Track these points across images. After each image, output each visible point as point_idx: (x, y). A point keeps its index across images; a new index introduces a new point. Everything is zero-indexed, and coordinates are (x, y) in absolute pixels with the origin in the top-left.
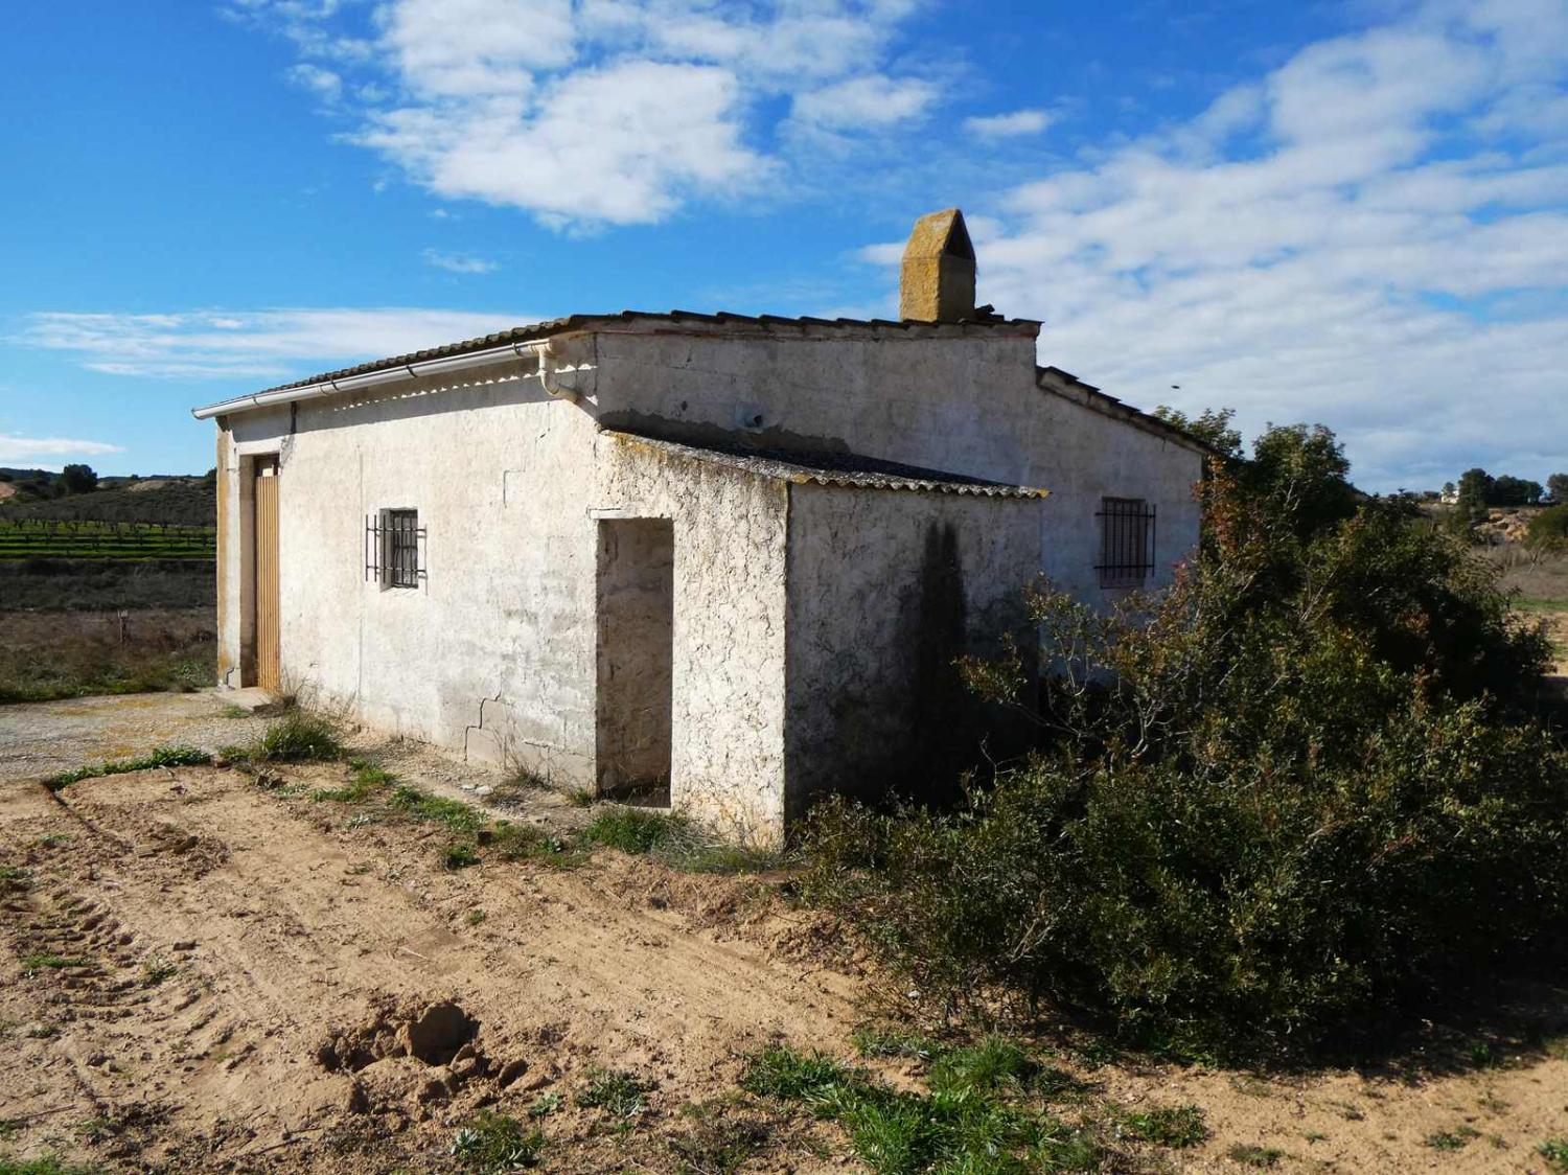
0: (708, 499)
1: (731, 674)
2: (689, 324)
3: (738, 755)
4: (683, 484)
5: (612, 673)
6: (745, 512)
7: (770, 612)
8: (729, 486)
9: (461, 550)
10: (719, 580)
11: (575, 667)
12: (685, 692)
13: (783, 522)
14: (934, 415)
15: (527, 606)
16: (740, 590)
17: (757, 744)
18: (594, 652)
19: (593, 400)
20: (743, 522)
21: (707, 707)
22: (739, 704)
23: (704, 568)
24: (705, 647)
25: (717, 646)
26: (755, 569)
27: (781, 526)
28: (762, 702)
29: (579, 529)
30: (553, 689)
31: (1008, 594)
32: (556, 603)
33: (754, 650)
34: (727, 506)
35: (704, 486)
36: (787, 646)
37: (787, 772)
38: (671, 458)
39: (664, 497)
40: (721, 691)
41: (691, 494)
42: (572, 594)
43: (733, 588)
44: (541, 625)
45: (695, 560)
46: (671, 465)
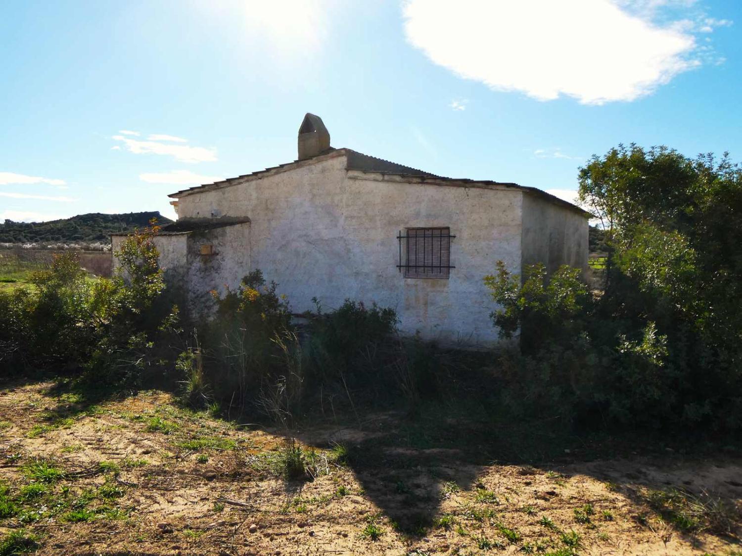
2: (196, 190)
14: (287, 201)
31: (174, 267)
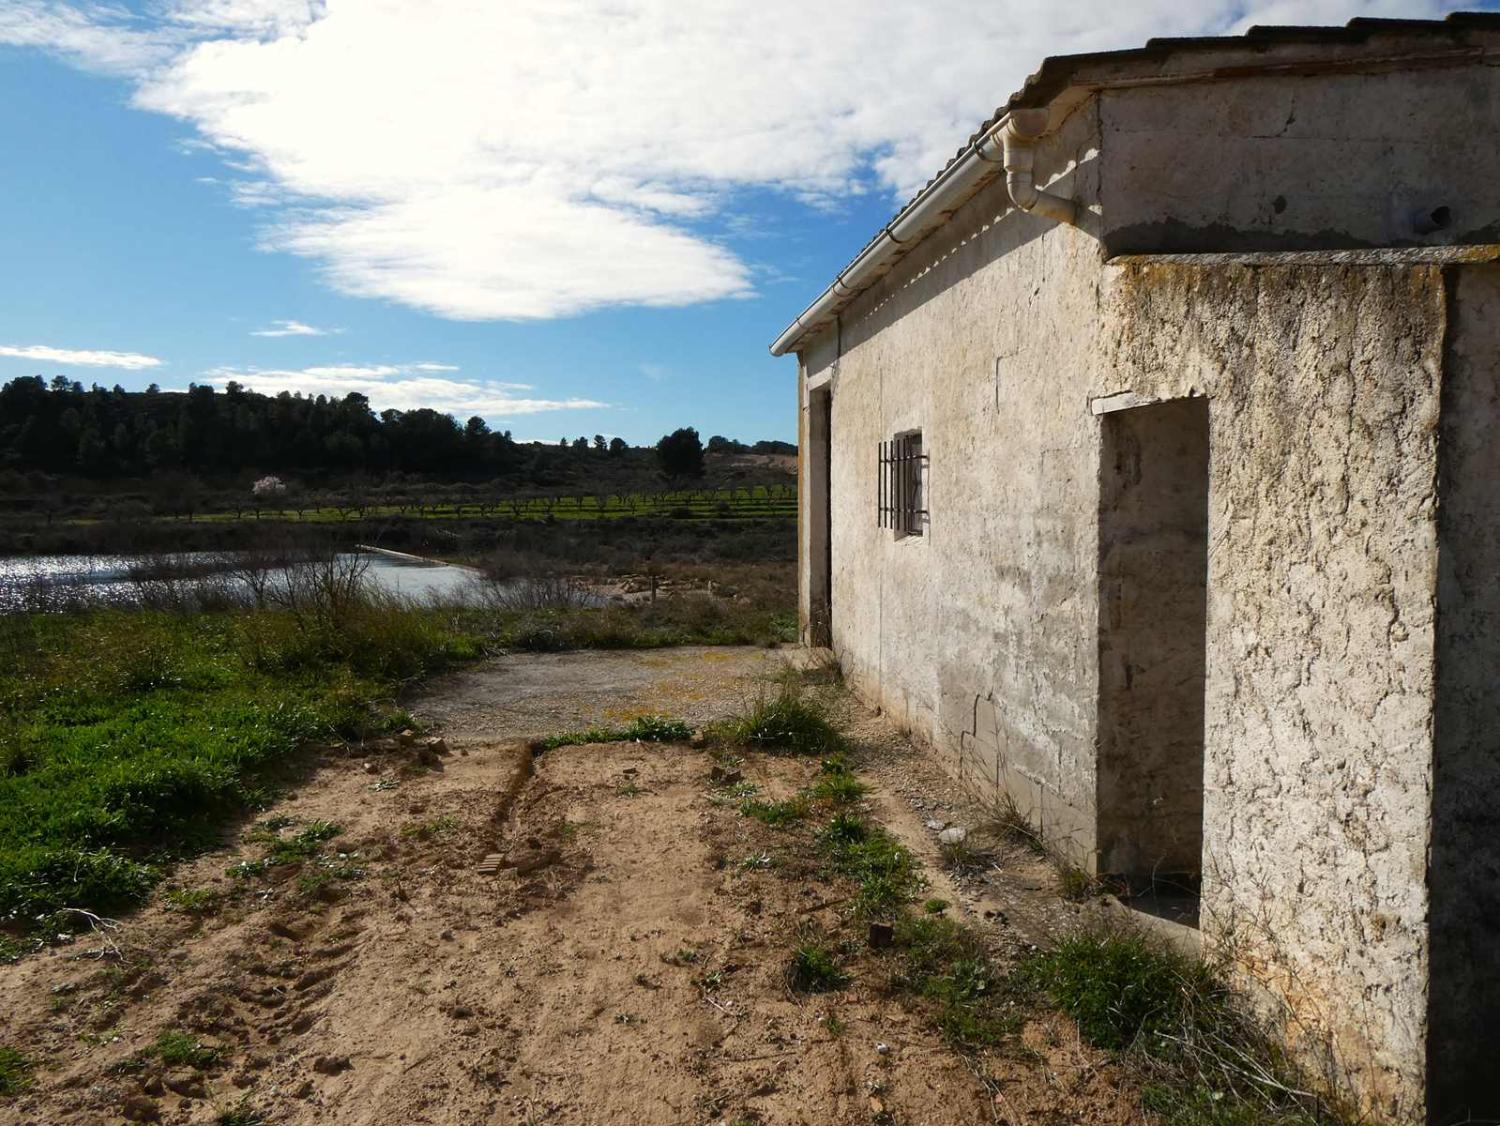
0: (1270, 344)
1: (1312, 716)
2: (1287, 52)
3: (1322, 891)
4: (1226, 323)
5: (1129, 678)
6: (1343, 358)
7: (1399, 585)
8: (1311, 309)
9: (957, 481)
10: (1290, 510)
11: (1072, 662)
12: (1226, 735)
13: (1432, 365)
15: (1019, 564)
16: (1331, 535)
17: (1365, 883)
18: (1095, 640)
19: (1096, 209)
20: (1340, 382)
21: (1263, 776)
22: (1328, 782)
23: (1262, 488)
24: (1261, 652)
25: (1284, 652)
26: (1365, 486)
27: (1428, 377)
28: (1379, 788)
29: (1078, 435)
30: (1046, 695)
32: (1052, 557)
33: (1361, 670)
34: (1307, 351)
35: (1264, 319)
36: (1440, 666)
37: (1435, 972)
38: (1207, 276)
39: (1195, 356)
40: (1292, 750)
41: (1239, 341)
42: (1068, 544)
43: (1318, 529)
44: (1034, 591)
45: (1244, 473)
46: (1207, 292)
